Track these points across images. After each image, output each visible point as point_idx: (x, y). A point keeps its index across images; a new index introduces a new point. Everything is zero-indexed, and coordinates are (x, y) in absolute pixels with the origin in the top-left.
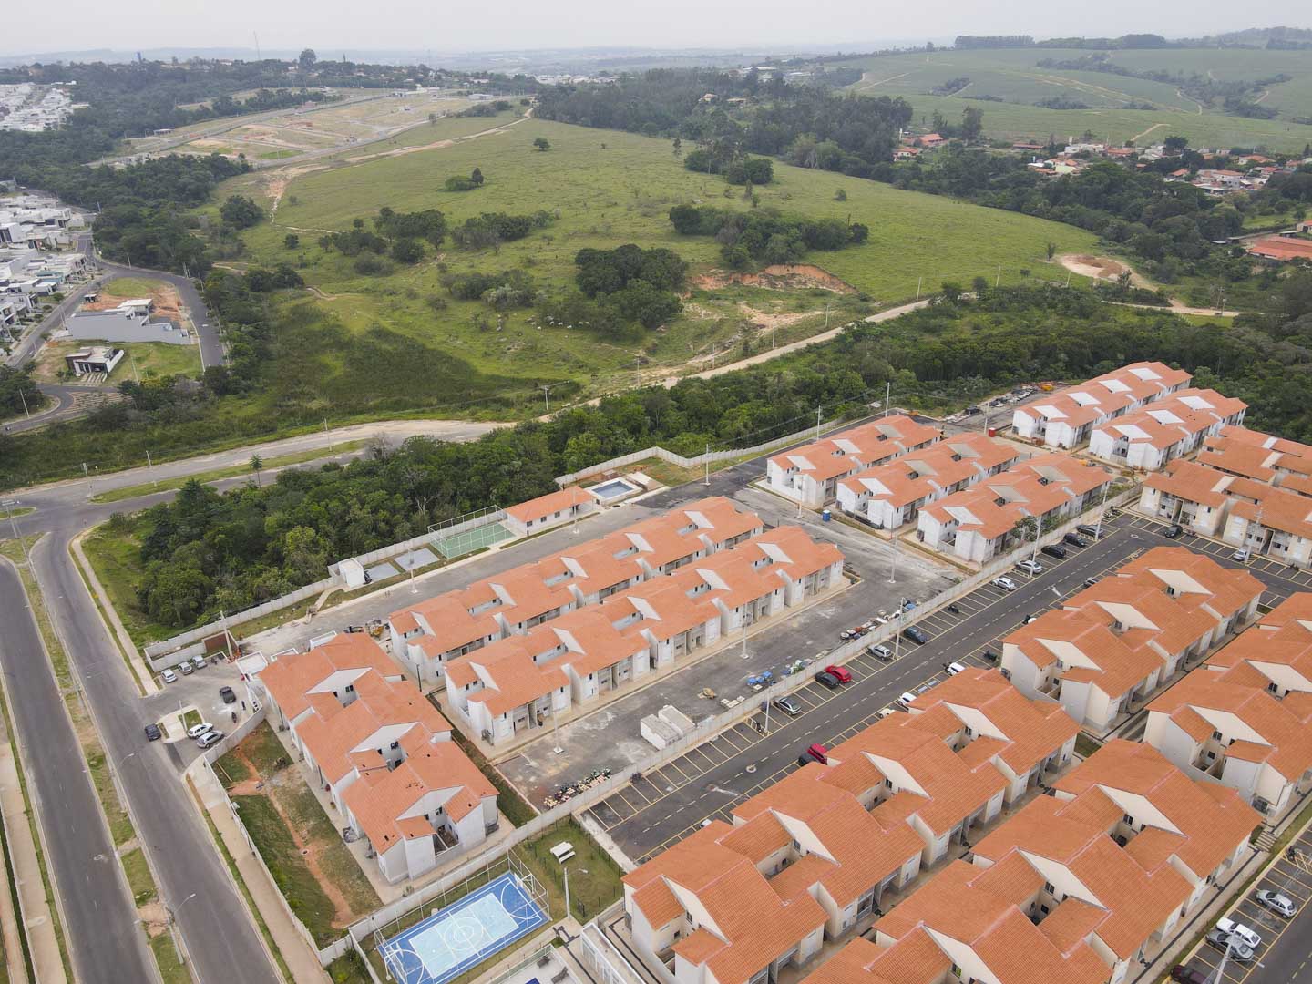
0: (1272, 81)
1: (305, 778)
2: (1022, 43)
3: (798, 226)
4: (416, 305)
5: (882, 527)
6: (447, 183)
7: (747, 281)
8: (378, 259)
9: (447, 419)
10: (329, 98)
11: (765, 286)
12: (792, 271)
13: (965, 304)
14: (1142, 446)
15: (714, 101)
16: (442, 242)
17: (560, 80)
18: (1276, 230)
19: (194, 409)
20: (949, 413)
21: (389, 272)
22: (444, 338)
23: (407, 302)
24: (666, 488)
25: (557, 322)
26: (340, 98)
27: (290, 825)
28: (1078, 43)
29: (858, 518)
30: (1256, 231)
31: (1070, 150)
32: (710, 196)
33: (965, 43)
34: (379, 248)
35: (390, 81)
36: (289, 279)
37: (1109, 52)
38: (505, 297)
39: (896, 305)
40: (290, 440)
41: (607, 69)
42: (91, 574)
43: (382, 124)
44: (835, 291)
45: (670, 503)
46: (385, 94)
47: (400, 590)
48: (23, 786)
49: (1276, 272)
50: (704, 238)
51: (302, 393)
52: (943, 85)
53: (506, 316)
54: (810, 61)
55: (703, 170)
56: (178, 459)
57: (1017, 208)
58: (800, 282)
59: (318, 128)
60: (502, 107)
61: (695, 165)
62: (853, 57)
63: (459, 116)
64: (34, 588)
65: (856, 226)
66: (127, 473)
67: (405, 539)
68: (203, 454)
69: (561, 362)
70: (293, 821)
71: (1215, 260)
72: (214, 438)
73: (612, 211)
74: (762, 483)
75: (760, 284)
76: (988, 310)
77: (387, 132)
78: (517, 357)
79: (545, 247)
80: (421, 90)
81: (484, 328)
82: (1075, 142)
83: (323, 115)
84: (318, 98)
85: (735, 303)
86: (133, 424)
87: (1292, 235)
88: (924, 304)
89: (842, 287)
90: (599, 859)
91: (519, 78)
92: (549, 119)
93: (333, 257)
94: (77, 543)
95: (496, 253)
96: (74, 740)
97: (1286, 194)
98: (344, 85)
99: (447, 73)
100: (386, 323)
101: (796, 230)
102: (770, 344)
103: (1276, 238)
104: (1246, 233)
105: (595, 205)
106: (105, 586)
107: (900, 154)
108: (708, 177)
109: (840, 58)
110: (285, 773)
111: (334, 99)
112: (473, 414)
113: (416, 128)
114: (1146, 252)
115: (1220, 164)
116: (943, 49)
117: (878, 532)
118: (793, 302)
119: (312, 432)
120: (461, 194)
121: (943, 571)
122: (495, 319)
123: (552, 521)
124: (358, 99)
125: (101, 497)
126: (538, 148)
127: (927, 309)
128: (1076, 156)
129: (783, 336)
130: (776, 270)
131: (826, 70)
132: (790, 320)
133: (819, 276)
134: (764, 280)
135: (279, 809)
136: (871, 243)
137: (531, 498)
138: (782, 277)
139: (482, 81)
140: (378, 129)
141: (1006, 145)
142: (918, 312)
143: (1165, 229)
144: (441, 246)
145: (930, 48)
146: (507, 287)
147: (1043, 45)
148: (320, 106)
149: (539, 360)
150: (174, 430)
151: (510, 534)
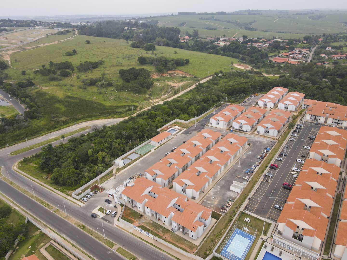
0: (253, 22)
1: (150, 219)
2: (193, 14)
3: (173, 60)
4: (75, 88)
5: (246, 131)
6: (66, 54)
7: (164, 75)
8: (56, 76)
9: (106, 119)
10: (8, 30)
11: (169, 76)
12: (174, 72)
13: (220, 77)
14: (291, 106)
15: (128, 29)
16: (74, 70)
17: (78, 24)
18: (275, 56)
19: (26, 124)
20: (240, 103)
21: (61, 80)
22: (89, 97)
23: (72, 88)
24: (185, 129)
25: (121, 90)
26: (12, 30)
27: (155, 232)
28: (207, 14)
29: (239, 130)
30: (271, 56)
31: (221, 39)
32: (143, 54)
33: (180, 14)
34: (54, 73)
35: (26, 25)
36: (30, 84)
37: (215, 16)
38: (103, 84)
39: (204, 79)
40: (63, 129)
41: (89, 21)
42: (29, 176)
43: (30, 37)
44: (187, 76)
45: (190, 133)
46: (27, 29)
47: (135, 165)
48: (65, 239)
49: (280, 65)
50: (148, 65)
51: (57, 116)
52: (180, 24)
53: (107, 89)
54: (144, 18)
55: (137, 47)
56: (30, 139)
57: (217, 54)
58: (177, 75)
59: (9, 39)
60: (68, 31)
61: (134, 46)
62: (154, 17)
63: (55, 34)
64: (12, 183)
65: (186, 59)
66: (16, 145)
67: (128, 151)
68: (37, 137)
69: (127, 100)
70: (156, 230)
71: (266, 63)
72: (38, 131)
73: (118, 59)
74: (209, 125)
75: (168, 76)
76: (226, 78)
77: (33, 39)
78: (114, 100)
79: (105, 70)
80: (37, 27)
81: (100, 93)
82: (222, 37)
83: (9, 35)
84: (5, 30)
85: (164, 81)
86: (8, 131)
87: (279, 57)
88: (211, 78)
89: (189, 75)
90: (256, 220)
91: (66, 23)
92: (84, 35)
93: (39, 76)
94: (15, 168)
95: (92, 72)
96: (69, 224)
97: (274, 48)
98: (11, 26)
99: (43, 22)
100: (69, 94)
101: (172, 61)
102: (180, 91)
103: (276, 58)
104: (269, 57)
105: (113, 58)
106: (37, 179)
107: (181, 42)
108: (139, 49)
109: (151, 18)
110: (143, 218)
111: (10, 30)
112: (113, 117)
113: (42, 38)
114: (251, 62)
115: (256, 41)
116: (176, 15)
117: (246, 133)
118: (179, 80)
119: (68, 127)
120: (71, 57)
121: (267, 140)
122: (104, 90)
123: (164, 141)
124: (17, 30)
125: (13, 154)
126: (87, 43)
127: (212, 79)
128: (223, 41)
129: (182, 89)
130: (170, 72)
131: (148, 21)
132: (181, 84)
133: (181, 73)
134: (168, 75)
135: (149, 228)
136: (190, 64)
137: (154, 136)
138: (172, 74)
139: (55, 24)
140: (29, 39)
141: (205, 39)
142: (210, 80)
143: (252, 57)
144: (73, 71)
145: (172, 15)
146: (103, 81)
147: (199, 14)
148: (7, 33)
149: (121, 100)
150: (23, 131)
151: (155, 146)
